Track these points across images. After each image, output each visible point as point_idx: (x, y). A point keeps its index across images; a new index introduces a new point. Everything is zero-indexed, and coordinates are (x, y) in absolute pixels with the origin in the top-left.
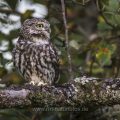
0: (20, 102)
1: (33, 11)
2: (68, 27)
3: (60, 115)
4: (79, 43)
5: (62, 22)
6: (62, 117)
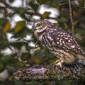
0: (40, 77)
1: (50, 13)
2: (73, 24)
4: (82, 35)
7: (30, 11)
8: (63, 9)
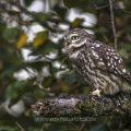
1: (83, 20)
3: (109, 124)
5: (111, 30)
6: (112, 126)
7: (56, 17)
8: (101, 15)
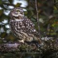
0: (14, 50)
4: (44, 20)
